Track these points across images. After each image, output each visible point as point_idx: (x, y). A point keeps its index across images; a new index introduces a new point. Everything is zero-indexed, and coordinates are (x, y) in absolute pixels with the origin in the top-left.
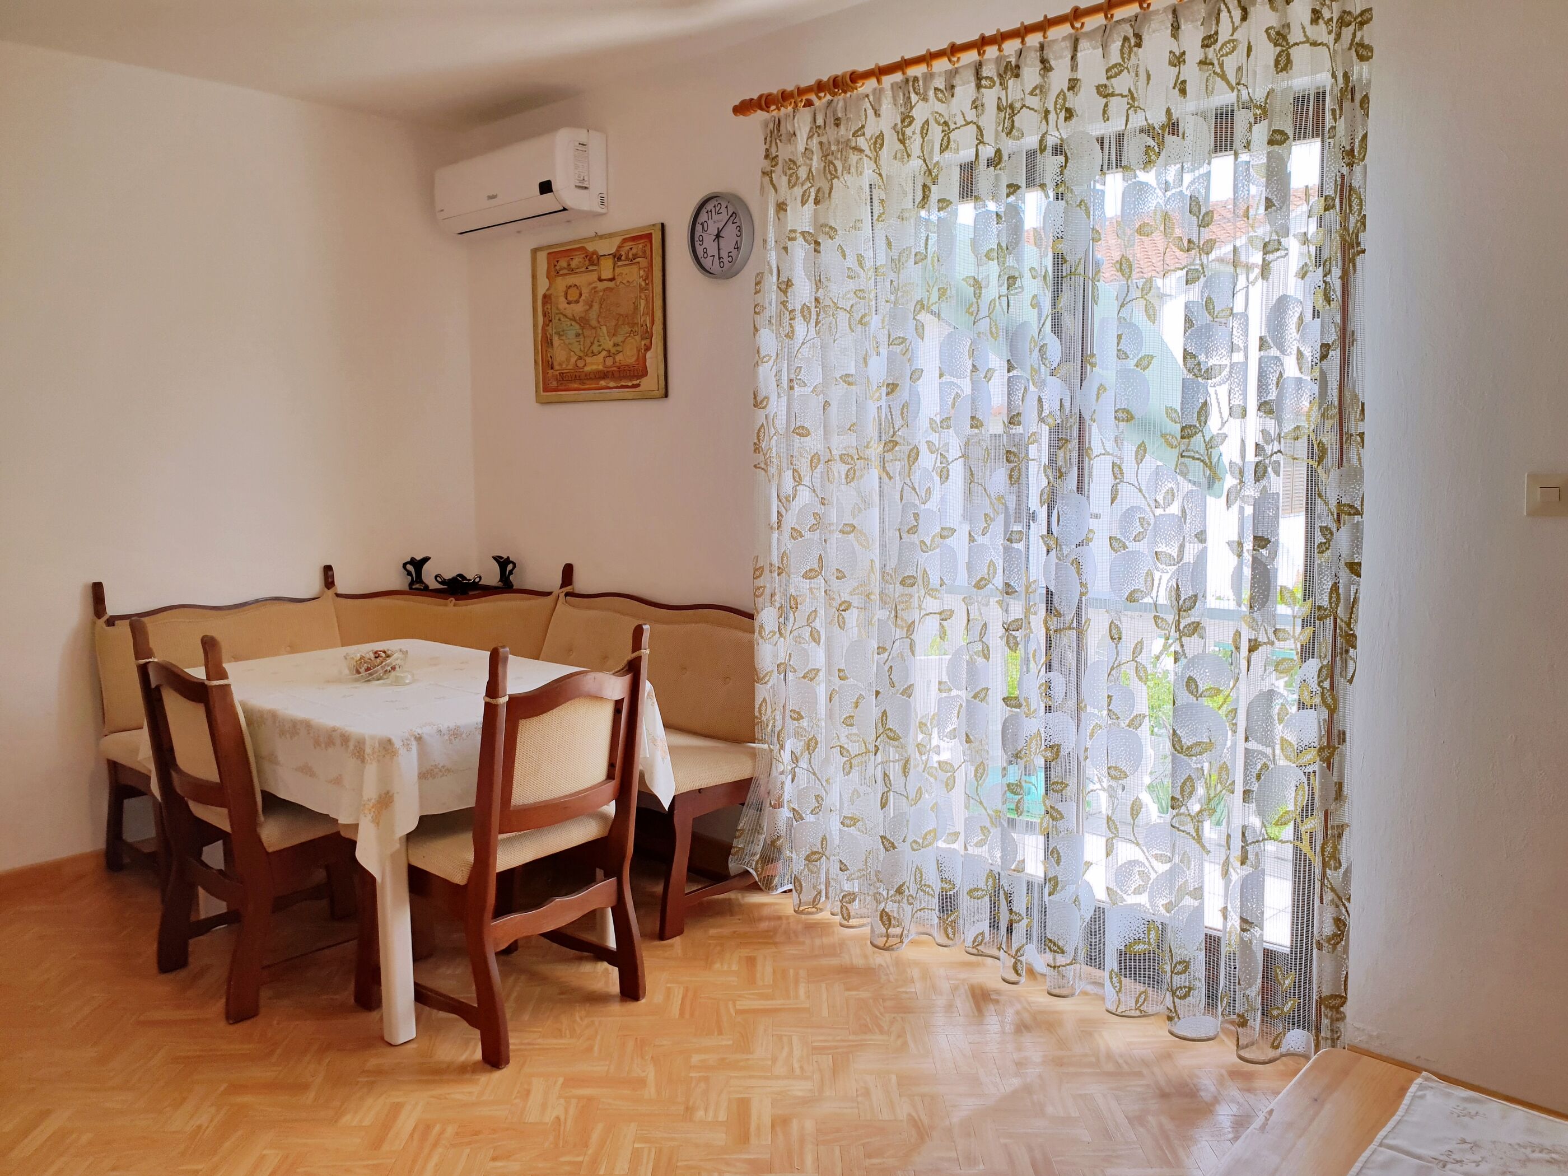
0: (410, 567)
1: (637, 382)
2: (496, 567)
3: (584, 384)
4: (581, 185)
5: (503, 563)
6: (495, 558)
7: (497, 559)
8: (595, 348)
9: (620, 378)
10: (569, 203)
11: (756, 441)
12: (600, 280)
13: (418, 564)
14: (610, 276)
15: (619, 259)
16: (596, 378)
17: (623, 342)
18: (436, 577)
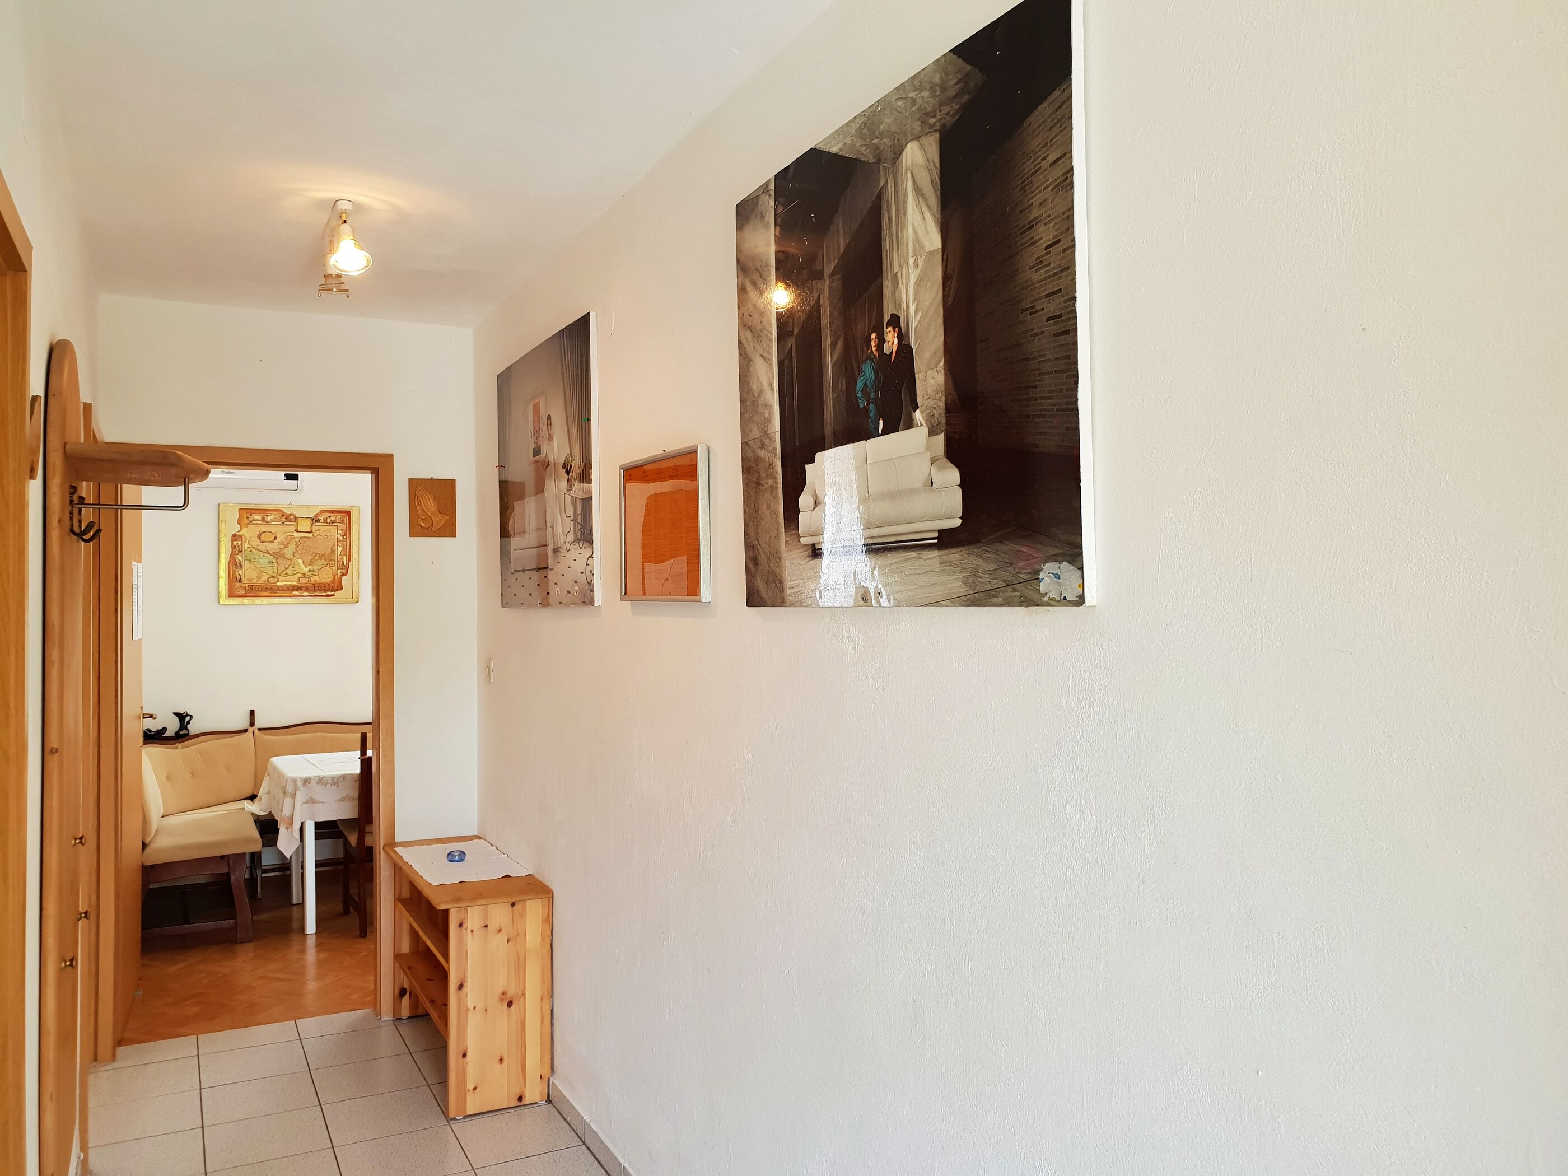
1: (332, 593)
2: (177, 719)
5: (182, 717)
6: (175, 714)
7: (177, 714)
8: (289, 571)
9: (315, 591)
12: (297, 531)
14: (309, 530)
15: (318, 521)
16: (288, 590)
17: (319, 570)
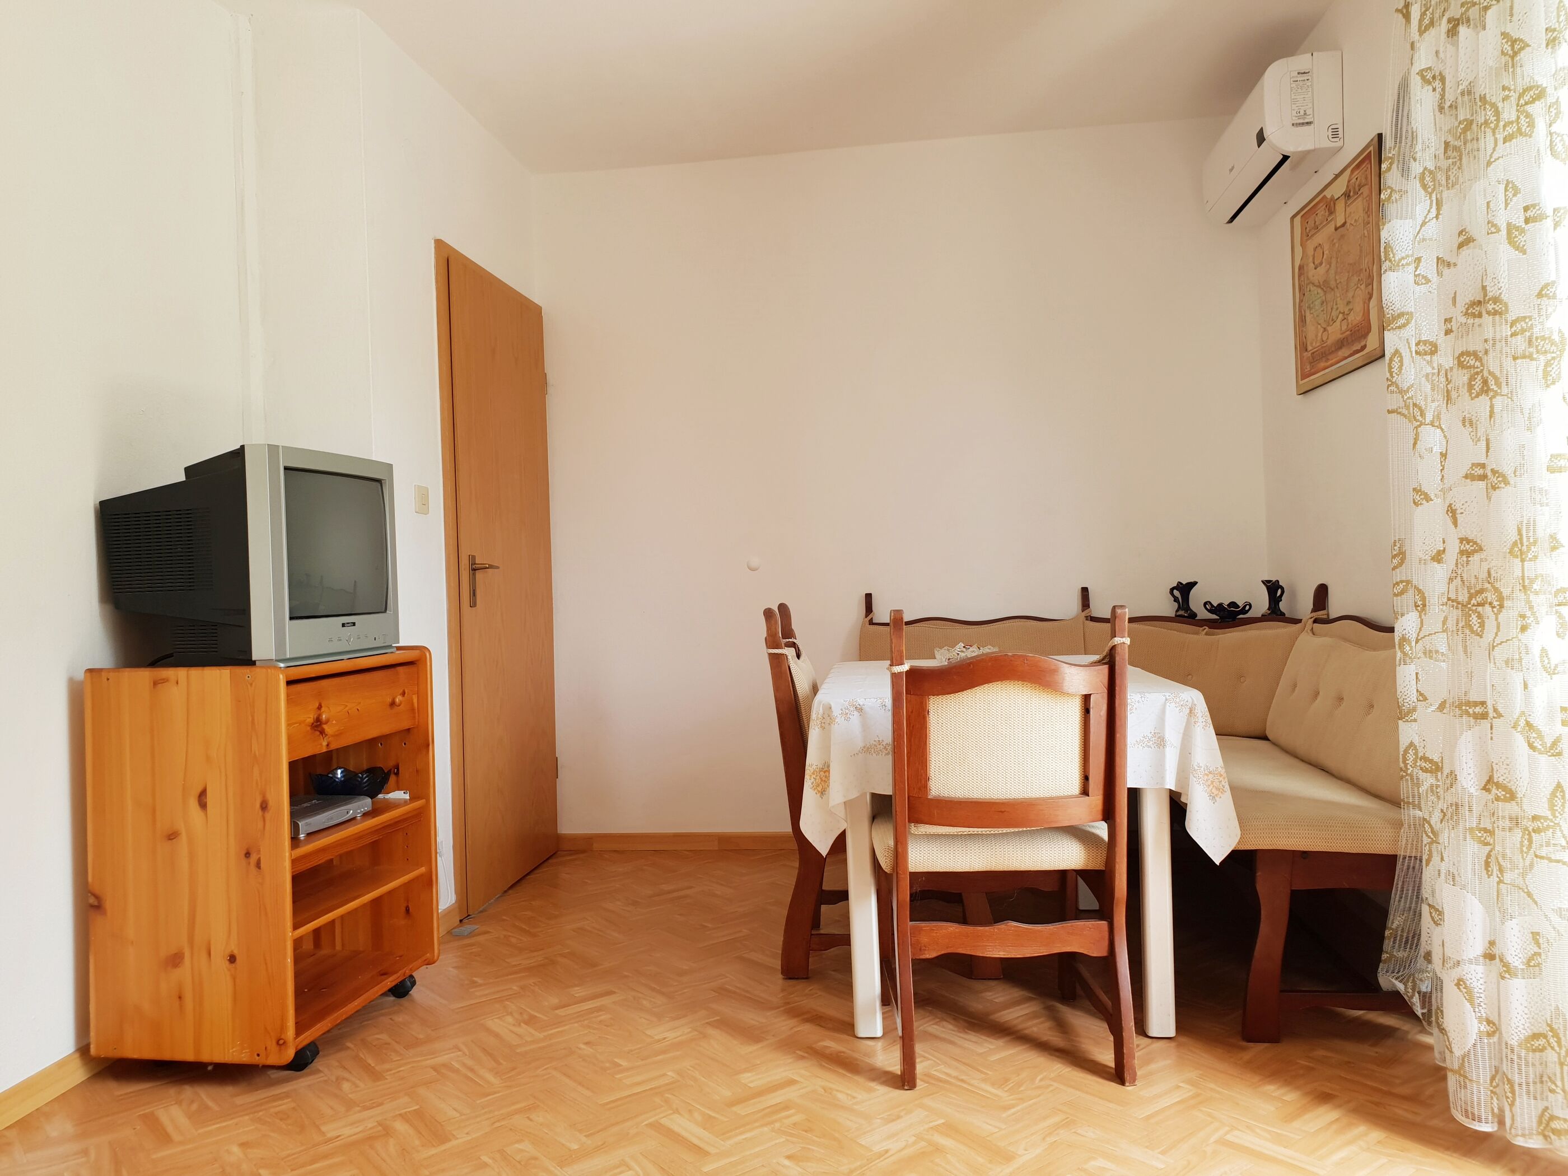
0: (1176, 593)
1: (1363, 344)
2: (1265, 592)
3: (1327, 360)
4: (1301, 121)
5: (1273, 588)
6: (1264, 582)
7: (1266, 583)
8: (1334, 313)
9: (1352, 343)
10: (1288, 149)
11: (1388, 375)
12: (1336, 229)
13: (1184, 590)
14: (1343, 221)
15: (1349, 196)
16: (1335, 350)
17: (1353, 297)
18: (1205, 604)
